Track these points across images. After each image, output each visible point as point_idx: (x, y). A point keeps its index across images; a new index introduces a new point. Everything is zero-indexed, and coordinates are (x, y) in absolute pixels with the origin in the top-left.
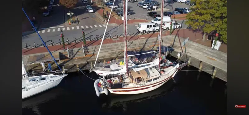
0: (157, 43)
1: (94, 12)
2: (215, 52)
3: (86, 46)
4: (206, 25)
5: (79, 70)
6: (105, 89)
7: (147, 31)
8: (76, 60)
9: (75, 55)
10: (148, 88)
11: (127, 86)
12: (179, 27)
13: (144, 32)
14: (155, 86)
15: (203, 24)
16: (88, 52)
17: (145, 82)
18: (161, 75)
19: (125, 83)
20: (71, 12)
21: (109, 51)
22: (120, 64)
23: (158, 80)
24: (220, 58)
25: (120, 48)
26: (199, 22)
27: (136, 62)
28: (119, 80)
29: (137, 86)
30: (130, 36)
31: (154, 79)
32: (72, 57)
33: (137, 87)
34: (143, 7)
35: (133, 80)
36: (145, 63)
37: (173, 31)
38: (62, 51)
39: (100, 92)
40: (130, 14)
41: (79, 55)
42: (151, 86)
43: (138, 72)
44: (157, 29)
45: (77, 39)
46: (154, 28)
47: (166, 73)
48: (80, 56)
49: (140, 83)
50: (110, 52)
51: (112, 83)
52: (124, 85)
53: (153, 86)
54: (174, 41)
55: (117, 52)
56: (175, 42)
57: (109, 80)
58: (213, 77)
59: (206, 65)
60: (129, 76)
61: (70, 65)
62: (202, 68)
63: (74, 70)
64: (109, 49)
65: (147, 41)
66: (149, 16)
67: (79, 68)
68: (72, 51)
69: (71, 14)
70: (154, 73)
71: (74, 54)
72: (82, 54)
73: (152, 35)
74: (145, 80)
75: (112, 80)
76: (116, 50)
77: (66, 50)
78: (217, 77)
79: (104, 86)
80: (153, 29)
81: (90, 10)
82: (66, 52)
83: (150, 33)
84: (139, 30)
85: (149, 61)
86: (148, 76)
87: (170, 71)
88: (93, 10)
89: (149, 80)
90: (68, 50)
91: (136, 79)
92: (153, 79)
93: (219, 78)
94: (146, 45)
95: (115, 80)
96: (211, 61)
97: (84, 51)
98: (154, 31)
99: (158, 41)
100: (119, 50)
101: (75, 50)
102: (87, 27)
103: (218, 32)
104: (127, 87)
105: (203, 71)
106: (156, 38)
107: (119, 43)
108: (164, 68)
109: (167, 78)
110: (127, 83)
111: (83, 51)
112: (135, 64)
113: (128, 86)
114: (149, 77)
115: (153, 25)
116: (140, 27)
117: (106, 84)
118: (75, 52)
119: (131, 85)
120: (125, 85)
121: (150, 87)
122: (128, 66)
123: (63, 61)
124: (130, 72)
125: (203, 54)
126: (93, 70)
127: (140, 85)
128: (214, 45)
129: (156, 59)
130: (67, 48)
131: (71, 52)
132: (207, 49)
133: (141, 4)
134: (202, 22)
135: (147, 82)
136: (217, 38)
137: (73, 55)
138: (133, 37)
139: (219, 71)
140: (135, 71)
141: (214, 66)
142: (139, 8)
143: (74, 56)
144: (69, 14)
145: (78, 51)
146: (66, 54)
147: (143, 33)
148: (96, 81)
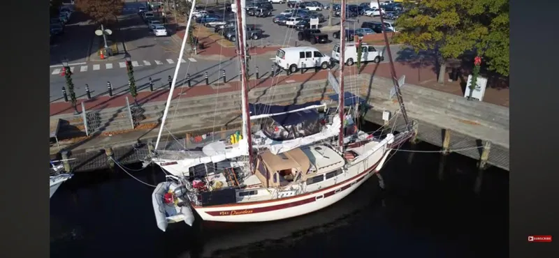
0: (327, 93)
1: (169, 34)
2: (475, 104)
3: (139, 103)
4: (449, 38)
5: (112, 164)
6: (185, 210)
7: (300, 66)
8: (107, 139)
9: (107, 124)
10: (313, 199)
11: (252, 196)
12: (378, 57)
13: (294, 69)
14: (332, 193)
15: (439, 35)
16: (144, 118)
17: (302, 182)
18: (346, 163)
19: (245, 187)
20: (105, 29)
21: (202, 114)
22: (232, 141)
23: (341, 178)
24: (489, 118)
25: (231, 106)
26: (429, 32)
27: (275, 135)
28: (227, 181)
29: (281, 194)
30: (258, 78)
31: (330, 175)
32: (97, 130)
33: (279, 197)
34: (288, 23)
35: (268, 178)
36: (301, 135)
37: (363, 67)
38: (69, 116)
39: (170, 218)
40: (256, 38)
41: (118, 125)
42: (322, 193)
43: (283, 156)
44: (325, 62)
45: (114, 90)
46: (317, 58)
47: (359, 159)
48: (121, 129)
49: (288, 187)
50: (205, 116)
51: (207, 189)
52: (242, 194)
53: (326, 195)
54: (370, 87)
55: (225, 116)
56: (372, 90)
57: (198, 181)
58: (482, 166)
59: (458, 137)
60: (257, 167)
61: (87, 151)
62: (450, 145)
63: (99, 164)
64: (201, 108)
65: (302, 87)
66: (302, 40)
67: (113, 156)
68: (98, 114)
69: (104, 32)
70: (328, 159)
71: (103, 124)
72: (126, 122)
73: (312, 77)
74: (304, 177)
75: (205, 183)
76: (222, 111)
77: (79, 113)
78: (492, 163)
79: (180, 201)
80: (314, 62)
81: (159, 31)
82: (80, 119)
83: (309, 72)
84: (280, 64)
85: (310, 131)
86: (311, 166)
87: (370, 152)
88: (165, 30)
89: (314, 178)
90: (87, 114)
91: (278, 175)
92: (325, 174)
93: (499, 166)
94: (300, 97)
95: (217, 180)
96: (470, 128)
97: (131, 116)
98: (317, 68)
99: (328, 87)
100: (229, 110)
101: (107, 113)
102: (147, 63)
103: (480, 53)
104: (250, 201)
105: (455, 153)
106: (324, 81)
107: (229, 94)
108: (353, 146)
109: (365, 172)
110: (249, 186)
111: (128, 114)
112: (274, 139)
113: (253, 198)
114: (313, 168)
115: (315, 52)
116: (283, 57)
117: (187, 191)
118: (106, 117)
119: (263, 194)
120: (247, 194)
121: (318, 198)
122: (254, 147)
123: (69, 142)
124: (260, 157)
125: (446, 112)
126: (153, 159)
127: (289, 192)
128: (472, 88)
129: (328, 126)
130: (83, 110)
131: (94, 120)
132: (453, 99)
133: (281, 17)
134: (437, 33)
135: (310, 182)
136: (478, 67)
137: (100, 127)
138: (265, 80)
139: (496, 149)
140: (275, 153)
141: (478, 137)
142: (278, 26)
143: (103, 129)
144: (99, 33)
145: (115, 116)
146: (80, 123)
147: (291, 72)
148: (160, 187)
